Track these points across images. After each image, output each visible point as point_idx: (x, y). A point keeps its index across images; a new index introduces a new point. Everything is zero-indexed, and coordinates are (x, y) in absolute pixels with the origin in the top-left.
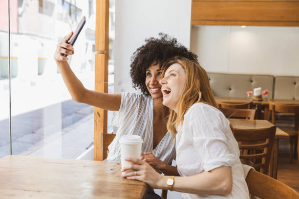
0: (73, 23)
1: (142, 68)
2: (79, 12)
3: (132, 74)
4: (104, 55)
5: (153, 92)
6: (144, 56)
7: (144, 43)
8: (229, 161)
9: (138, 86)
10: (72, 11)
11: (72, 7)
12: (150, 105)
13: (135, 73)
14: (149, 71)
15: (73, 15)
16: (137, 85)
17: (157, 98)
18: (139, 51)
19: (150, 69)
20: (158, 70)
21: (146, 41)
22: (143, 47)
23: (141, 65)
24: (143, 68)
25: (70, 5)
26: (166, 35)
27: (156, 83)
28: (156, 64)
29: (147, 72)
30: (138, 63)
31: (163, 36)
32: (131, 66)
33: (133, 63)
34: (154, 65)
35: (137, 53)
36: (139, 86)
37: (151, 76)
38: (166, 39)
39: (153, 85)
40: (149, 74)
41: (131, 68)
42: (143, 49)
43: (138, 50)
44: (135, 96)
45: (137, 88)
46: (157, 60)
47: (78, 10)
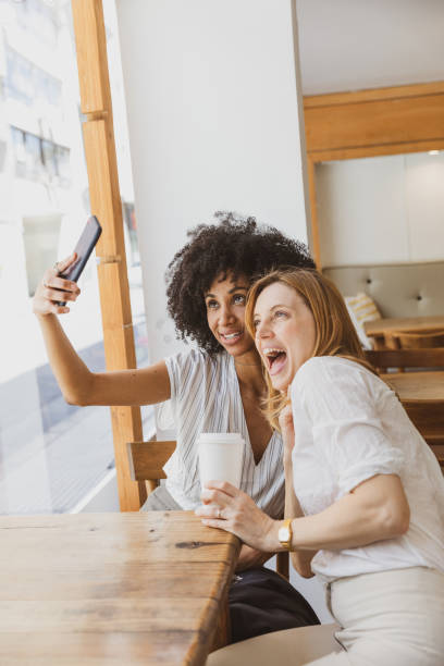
0: (51, 179)
1: (193, 293)
2: (62, 154)
3: (173, 310)
4: (116, 264)
5: (228, 342)
6: (194, 265)
7: (188, 240)
8: (391, 463)
9: (188, 335)
10: (47, 154)
11: (45, 145)
12: (230, 371)
13: (178, 307)
14: (212, 296)
15: (49, 162)
16: (186, 332)
17: (240, 355)
18: (181, 259)
19: (212, 292)
20: (231, 292)
21: (189, 234)
22: (187, 248)
23: (192, 287)
24: (197, 292)
25: (41, 140)
26: (231, 214)
27: (231, 320)
28: (224, 279)
29: (208, 299)
30: (184, 285)
31: (224, 217)
32: (168, 294)
33: (171, 286)
34: (220, 282)
35: (176, 263)
36: (191, 335)
37: (219, 307)
38: (232, 223)
39: (227, 325)
40: (213, 303)
41: (167, 299)
42: (186, 253)
43: (179, 255)
44: (194, 357)
45: (188, 339)
46: (225, 269)
47: (59, 150)
